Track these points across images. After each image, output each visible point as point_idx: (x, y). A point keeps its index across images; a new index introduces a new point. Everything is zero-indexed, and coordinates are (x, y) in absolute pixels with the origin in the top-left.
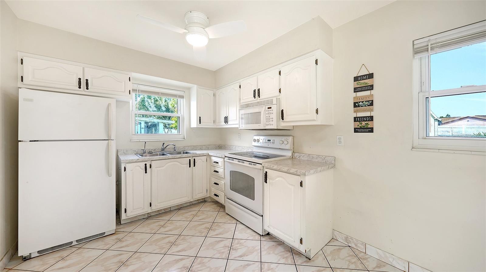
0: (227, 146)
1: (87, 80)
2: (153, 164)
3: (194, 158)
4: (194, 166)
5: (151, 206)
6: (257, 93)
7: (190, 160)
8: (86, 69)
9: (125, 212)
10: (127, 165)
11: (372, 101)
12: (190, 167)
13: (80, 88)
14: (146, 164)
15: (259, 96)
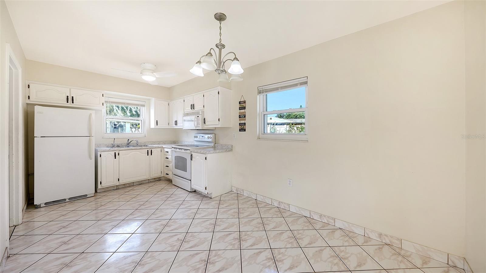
0: (179, 142)
1: (73, 97)
2: (121, 153)
3: (151, 149)
4: (151, 155)
5: (119, 181)
6: (193, 107)
7: (148, 150)
8: (72, 90)
9: (101, 184)
10: (102, 153)
11: (245, 115)
12: (148, 155)
13: (68, 102)
14: (115, 153)
15: (194, 108)
